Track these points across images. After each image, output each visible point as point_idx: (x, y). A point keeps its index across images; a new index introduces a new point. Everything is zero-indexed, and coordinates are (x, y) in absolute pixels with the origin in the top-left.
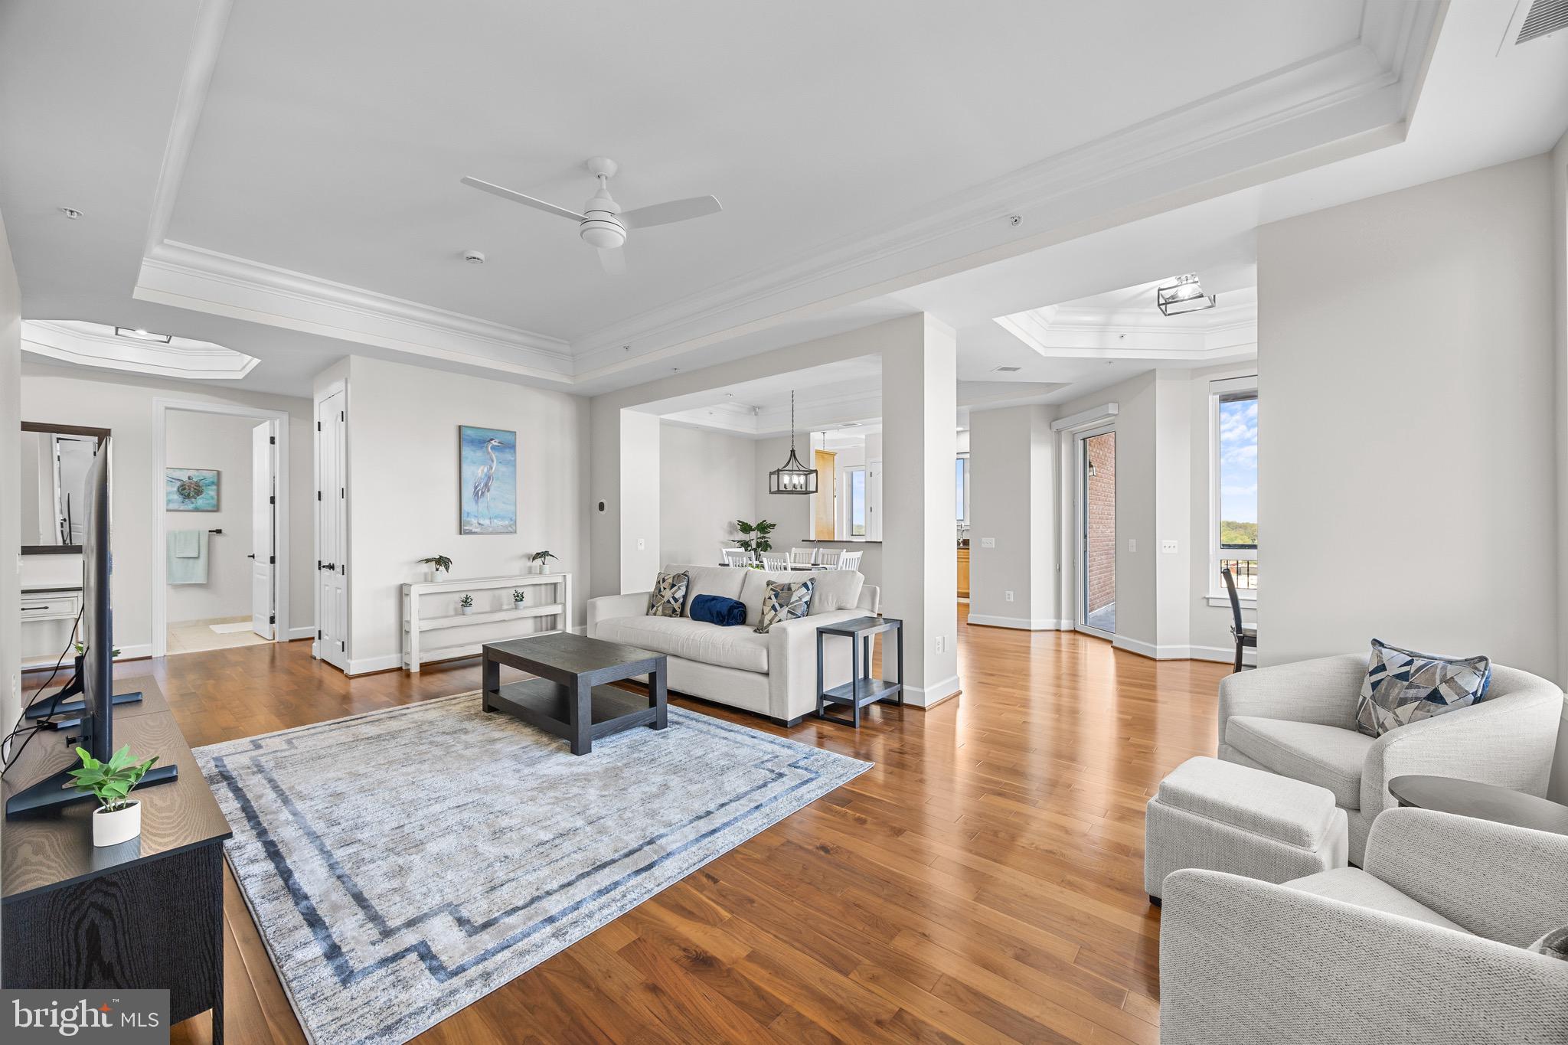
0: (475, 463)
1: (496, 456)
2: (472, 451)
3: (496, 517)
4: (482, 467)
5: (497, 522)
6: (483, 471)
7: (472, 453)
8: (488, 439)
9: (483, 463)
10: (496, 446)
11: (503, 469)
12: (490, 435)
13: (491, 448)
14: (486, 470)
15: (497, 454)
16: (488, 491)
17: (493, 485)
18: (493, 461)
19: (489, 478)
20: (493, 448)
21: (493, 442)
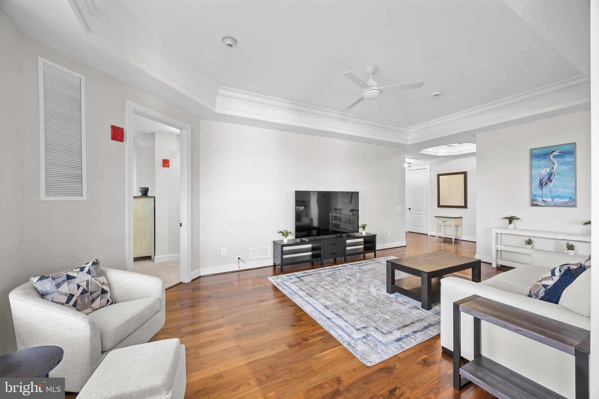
0: (540, 167)
1: (557, 162)
2: (538, 161)
3: (557, 197)
4: (546, 169)
5: (557, 200)
6: (546, 171)
7: (538, 162)
8: (551, 152)
9: (546, 167)
10: (557, 155)
11: (563, 168)
12: (552, 149)
13: (553, 157)
14: (548, 170)
15: (558, 159)
16: (551, 182)
17: (554, 179)
18: (554, 164)
19: (551, 174)
20: (555, 157)
21: (555, 153)
